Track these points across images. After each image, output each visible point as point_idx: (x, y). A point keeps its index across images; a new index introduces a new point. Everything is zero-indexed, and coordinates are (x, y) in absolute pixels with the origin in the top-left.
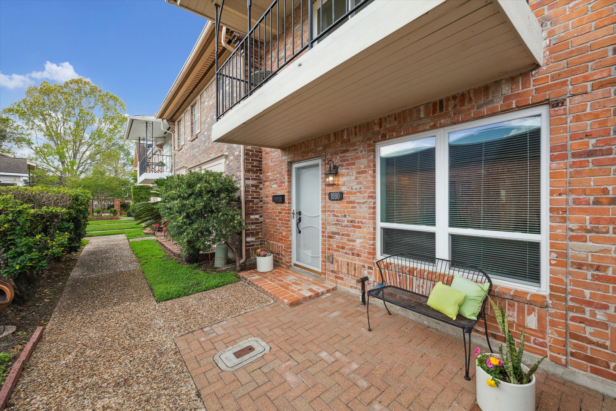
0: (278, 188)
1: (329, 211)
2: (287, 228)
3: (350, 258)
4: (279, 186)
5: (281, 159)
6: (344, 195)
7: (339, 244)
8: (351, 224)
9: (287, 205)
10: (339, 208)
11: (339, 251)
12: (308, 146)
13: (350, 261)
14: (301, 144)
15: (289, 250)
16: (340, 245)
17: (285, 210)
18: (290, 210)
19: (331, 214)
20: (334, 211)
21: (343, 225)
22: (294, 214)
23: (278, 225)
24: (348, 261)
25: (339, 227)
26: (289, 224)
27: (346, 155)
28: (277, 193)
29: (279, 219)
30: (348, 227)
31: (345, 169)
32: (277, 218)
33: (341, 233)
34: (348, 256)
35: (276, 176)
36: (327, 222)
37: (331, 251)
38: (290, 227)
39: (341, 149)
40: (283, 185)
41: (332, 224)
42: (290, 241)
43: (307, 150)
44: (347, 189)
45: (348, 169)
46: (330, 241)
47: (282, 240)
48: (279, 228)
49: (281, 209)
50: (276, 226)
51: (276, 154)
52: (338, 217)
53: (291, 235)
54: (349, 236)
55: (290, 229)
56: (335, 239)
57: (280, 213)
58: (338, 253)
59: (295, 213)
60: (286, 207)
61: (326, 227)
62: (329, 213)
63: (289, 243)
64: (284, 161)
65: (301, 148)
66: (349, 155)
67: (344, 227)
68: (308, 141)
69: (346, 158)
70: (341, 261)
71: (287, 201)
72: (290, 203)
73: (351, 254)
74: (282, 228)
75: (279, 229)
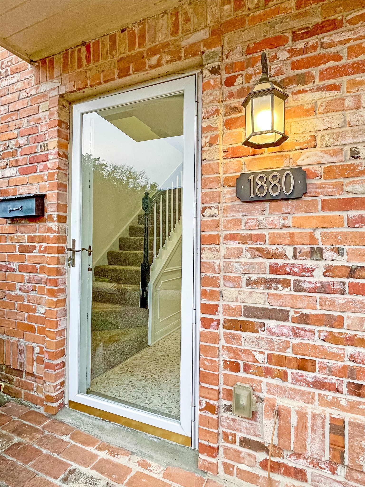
0: (19, 177)
1: (233, 237)
2: (52, 293)
3: (343, 403)
4: (24, 172)
5: (33, 92)
6: (309, 181)
7: (284, 349)
8: (347, 281)
9: (53, 225)
10: (284, 227)
11: (284, 377)
12: (142, 36)
13: (348, 417)
14: (113, 38)
15: (58, 361)
16: (289, 353)
17: (45, 239)
18: (64, 240)
19: (245, 247)
20: (261, 238)
21: (306, 285)
22: (74, 252)
23: (17, 285)
24: (337, 413)
25: (280, 290)
26: (60, 282)
27: (326, 40)
28: (16, 191)
29: (22, 269)
30: (333, 292)
31: (319, 89)
32: (15, 266)
33: (292, 314)
34: (330, 395)
35: (13, 142)
36: (223, 274)
37: (242, 374)
38: (63, 291)
39: (297, 24)
40: (40, 166)
41: (249, 283)
42: (62, 332)
43: (137, 50)
44: (328, 158)
45: (336, 88)
46: (239, 338)
47: (32, 329)
48: (19, 293)
49: (31, 239)
50: (12, 287)
51: (14, 81)
52: (282, 256)
53: (65, 313)
54: (341, 325)
55: (61, 296)
56: (262, 334)
57: (24, 249)
58: (277, 381)
59: (78, 247)
60: (50, 230)
61: (221, 293)
62: (234, 245)
63: (59, 338)
64: (44, 95)
65: (113, 47)
66: (337, 38)
67: (314, 290)
68: (142, 22)
69: (323, 51)
70: (302, 416)
71: (55, 215)
72: (62, 219)
73: (345, 390)
74: (33, 294)
75: (21, 298)
